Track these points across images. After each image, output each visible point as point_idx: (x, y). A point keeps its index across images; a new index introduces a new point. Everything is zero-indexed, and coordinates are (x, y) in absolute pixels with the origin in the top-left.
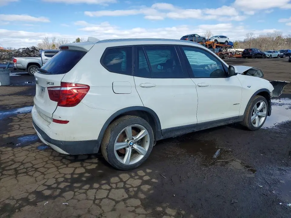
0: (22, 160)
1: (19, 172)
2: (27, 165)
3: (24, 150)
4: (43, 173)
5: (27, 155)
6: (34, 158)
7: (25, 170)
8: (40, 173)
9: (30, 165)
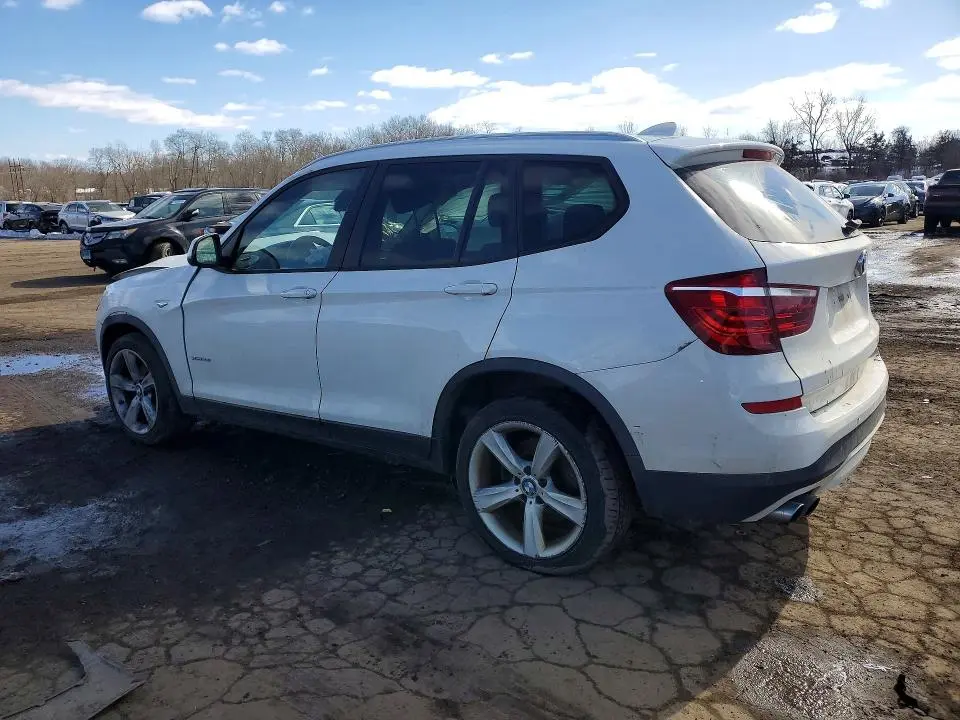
0: (915, 581)
1: (945, 551)
2: (910, 558)
3: (874, 617)
4: (886, 517)
5: (880, 591)
6: (868, 566)
7: (927, 547)
8: (892, 520)
9: (899, 553)
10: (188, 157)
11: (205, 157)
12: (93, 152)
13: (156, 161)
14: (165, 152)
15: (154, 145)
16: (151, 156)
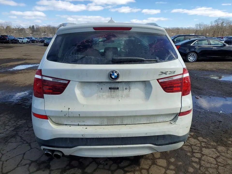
10: (220, 25)
11: (225, 25)
12: (196, 25)
13: (211, 26)
14: (214, 24)
15: (211, 23)
16: (210, 25)
